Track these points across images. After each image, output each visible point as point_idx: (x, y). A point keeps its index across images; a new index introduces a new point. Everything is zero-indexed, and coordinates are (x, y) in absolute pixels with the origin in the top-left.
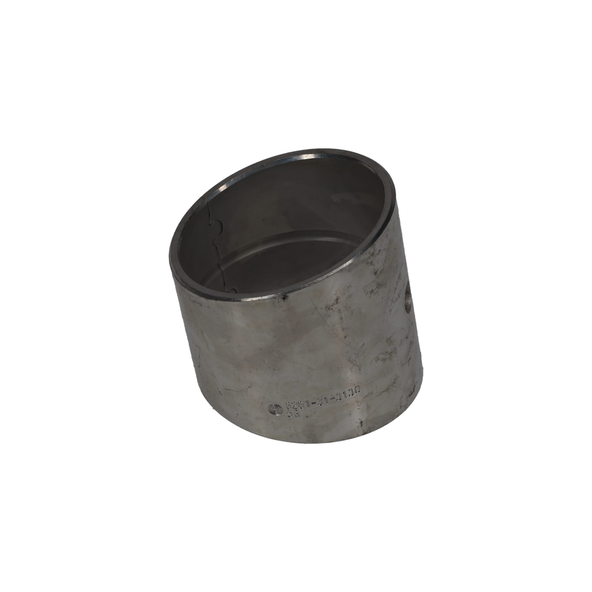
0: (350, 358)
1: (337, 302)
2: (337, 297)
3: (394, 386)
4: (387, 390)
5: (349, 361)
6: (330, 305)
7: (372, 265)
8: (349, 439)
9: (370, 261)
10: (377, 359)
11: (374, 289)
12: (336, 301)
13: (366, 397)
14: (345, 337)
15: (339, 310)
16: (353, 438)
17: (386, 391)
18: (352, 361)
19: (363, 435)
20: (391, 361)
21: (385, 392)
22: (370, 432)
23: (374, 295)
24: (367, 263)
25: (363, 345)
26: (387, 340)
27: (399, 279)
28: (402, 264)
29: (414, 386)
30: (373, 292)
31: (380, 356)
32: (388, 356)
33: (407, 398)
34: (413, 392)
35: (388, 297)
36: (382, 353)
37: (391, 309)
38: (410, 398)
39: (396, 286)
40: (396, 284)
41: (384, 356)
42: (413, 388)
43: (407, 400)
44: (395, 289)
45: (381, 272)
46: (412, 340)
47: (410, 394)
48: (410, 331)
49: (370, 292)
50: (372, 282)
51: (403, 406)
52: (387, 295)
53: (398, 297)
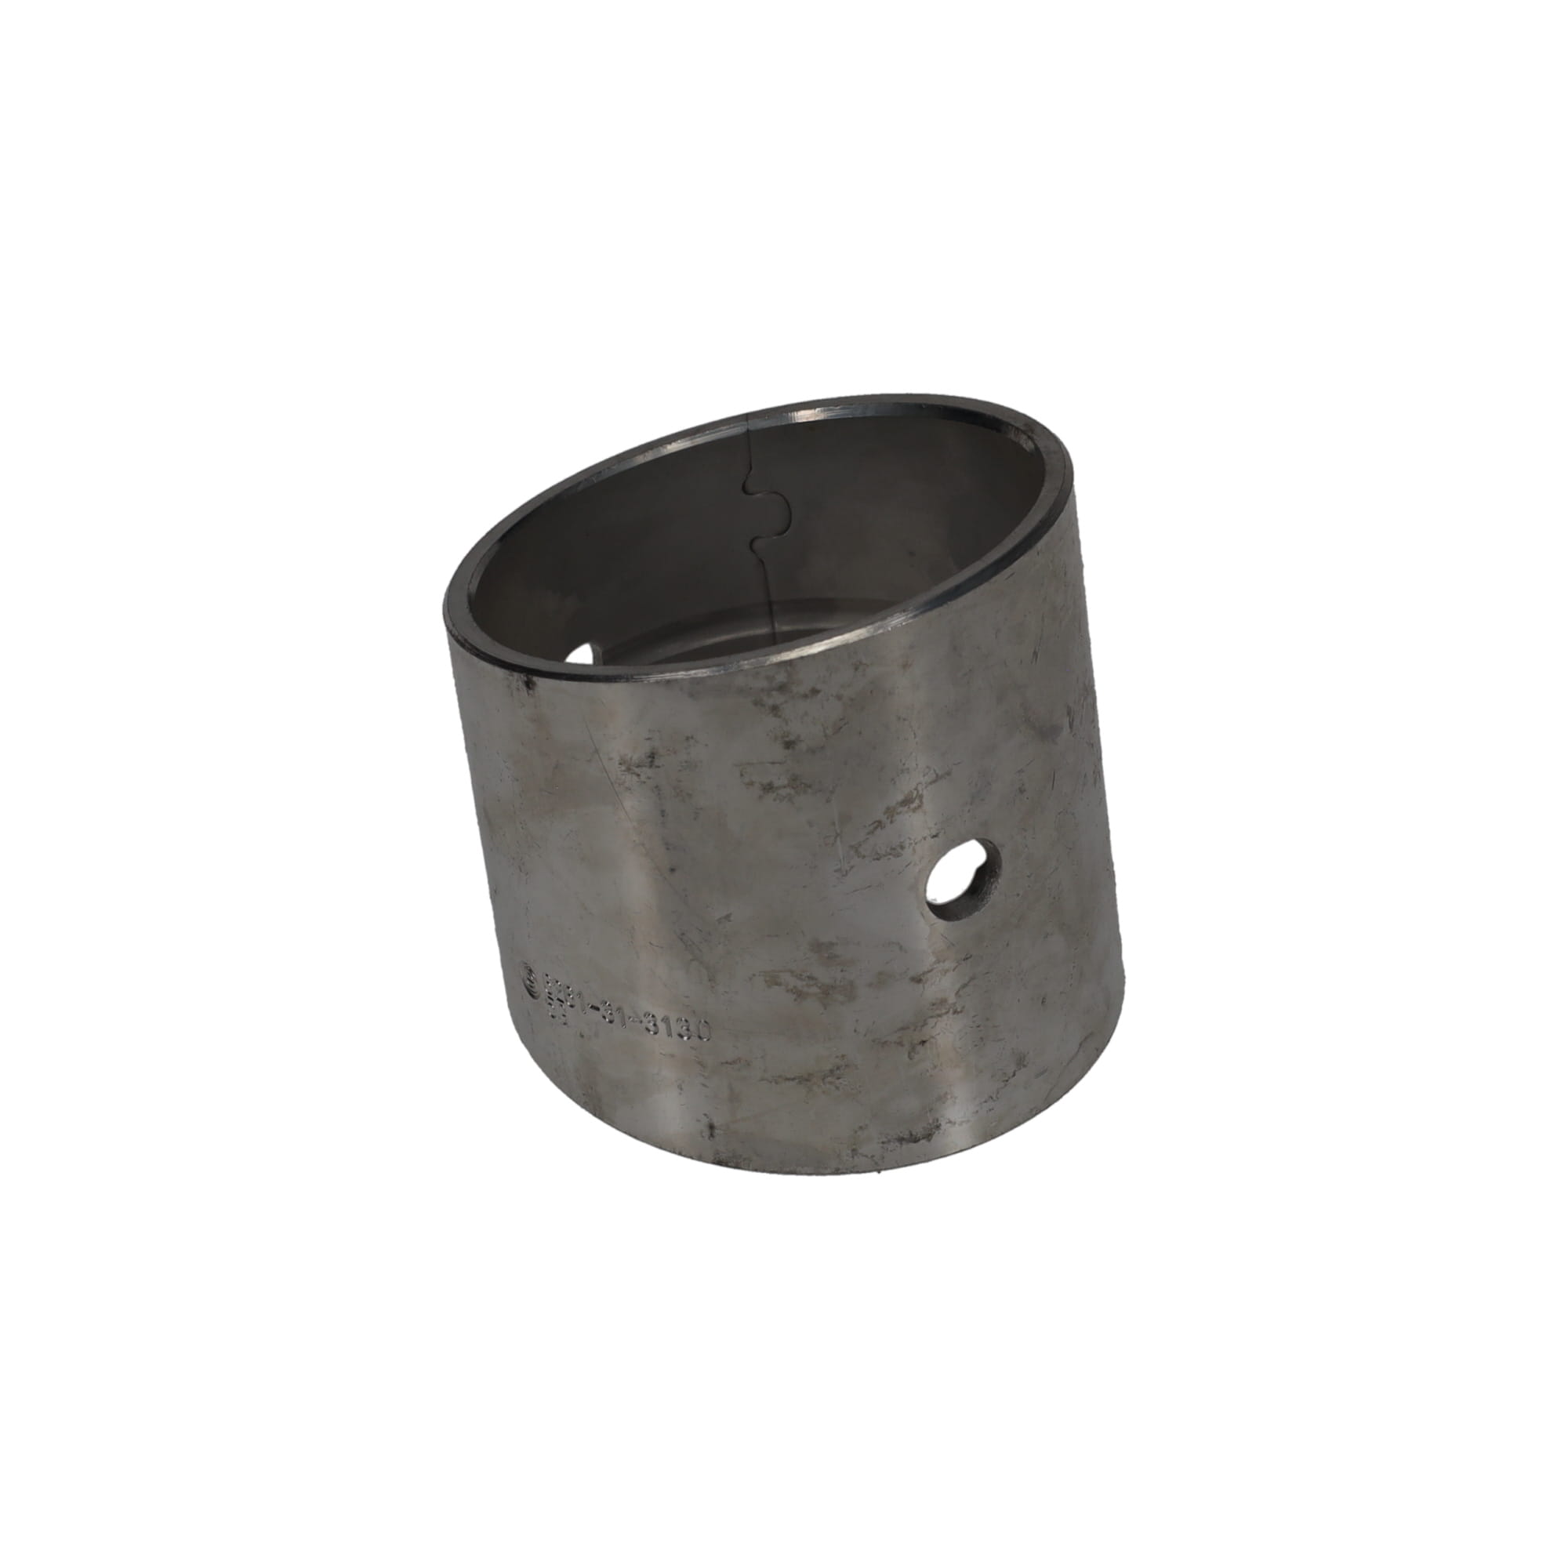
0: (683, 934)
1: (652, 762)
2: (654, 748)
3: (831, 1083)
4: (805, 1079)
5: (681, 939)
6: (631, 759)
7: (776, 715)
8: (674, 1152)
9: (770, 702)
10: (773, 980)
11: (777, 783)
12: (650, 759)
13: (727, 1063)
14: (673, 870)
15: (657, 787)
16: (685, 1156)
17: (800, 1082)
18: (690, 945)
19: (714, 1163)
20: (825, 1009)
21: (792, 1083)
22: (737, 1167)
23: (775, 800)
24: (758, 703)
25: (728, 917)
26: (818, 947)
27: (906, 805)
28: (937, 775)
29: (930, 1125)
30: (773, 792)
31: (786, 977)
32: (815, 990)
33: (889, 1141)
34: (923, 1138)
35: (838, 831)
36: (792, 972)
37: (846, 871)
38: (899, 1145)
39: (884, 818)
40: (885, 813)
41: (799, 984)
42: (924, 1128)
43: (885, 1145)
44: (877, 824)
45: (812, 751)
46: (952, 999)
47: (905, 1137)
48: (946, 971)
49: (762, 785)
50: (773, 763)
51: (866, 1156)
52: (834, 824)
53: (890, 854)
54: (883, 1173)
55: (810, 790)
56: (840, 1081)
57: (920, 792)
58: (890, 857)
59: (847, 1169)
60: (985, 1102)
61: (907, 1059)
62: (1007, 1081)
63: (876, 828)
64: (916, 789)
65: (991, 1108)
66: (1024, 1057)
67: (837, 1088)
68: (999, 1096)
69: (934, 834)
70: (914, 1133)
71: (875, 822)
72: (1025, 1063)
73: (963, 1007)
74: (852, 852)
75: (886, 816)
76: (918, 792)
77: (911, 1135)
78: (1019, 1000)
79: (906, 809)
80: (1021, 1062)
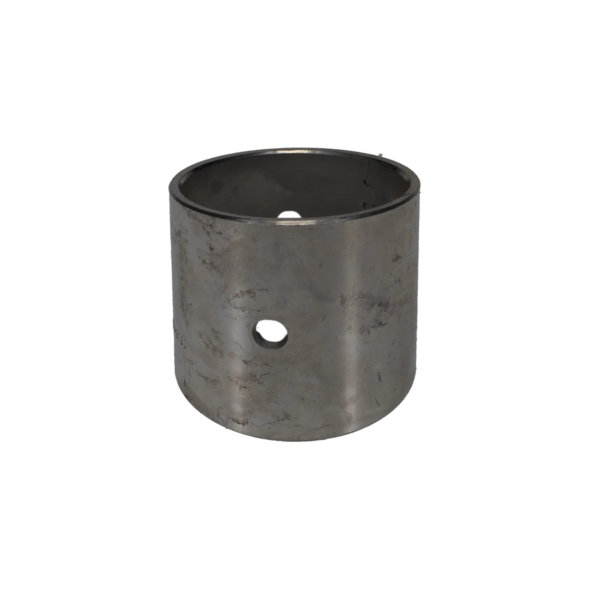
0: (183, 304)
2: (180, 230)
3: (213, 385)
5: (182, 306)
7: (208, 235)
10: (200, 336)
11: (207, 261)
12: (179, 233)
15: (180, 245)
17: (205, 379)
18: (184, 309)
21: (203, 378)
23: (206, 267)
24: (204, 228)
26: (213, 330)
27: (248, 293)
28: (262, 288)
29: (245, 420)
30: (205, 264)
31: (204, 336)
32: (211, 346)
33: (230, 418)
34: (241, 424)
35: (224, 291)
36: (206, 336)
37: (225, 307)
38: (233, 421)
39: (240, 294)
40: (240, 292)
41: (207, 341)
42: (242, 420)
43: (228, 419)
44: (236, 295)
45: (218, 255)
46: (258, 377)
47: (235, 420)
48: (257, 365)
49: (203, 260)
50: (206, 253)
51: (222, 420)
52: (222, 287)
53: (240, 309)
54: (228, 429)
55: (216, 270)
56: (216, 386)
57: (255, 291)
58: (240, 310)
59: (216, 421)
60: (268, 423)
61: (239, 391)
62: (279, 421)
63: (236, 296)
64: (253, 289)
65: (270, 427)
66: (289, 416)
67: (215, 388)
68: (274, 424)
69: (259, 310)
70: (238, 420)
71: (236, 294)
72: (289, 418)
73: (263, 382)
74: (227, 301)
75: (240, 293)
76: (254, 291)
77: (237, 420)
78: (289, 393)
79: (248, 294)
80: (287, 417)
